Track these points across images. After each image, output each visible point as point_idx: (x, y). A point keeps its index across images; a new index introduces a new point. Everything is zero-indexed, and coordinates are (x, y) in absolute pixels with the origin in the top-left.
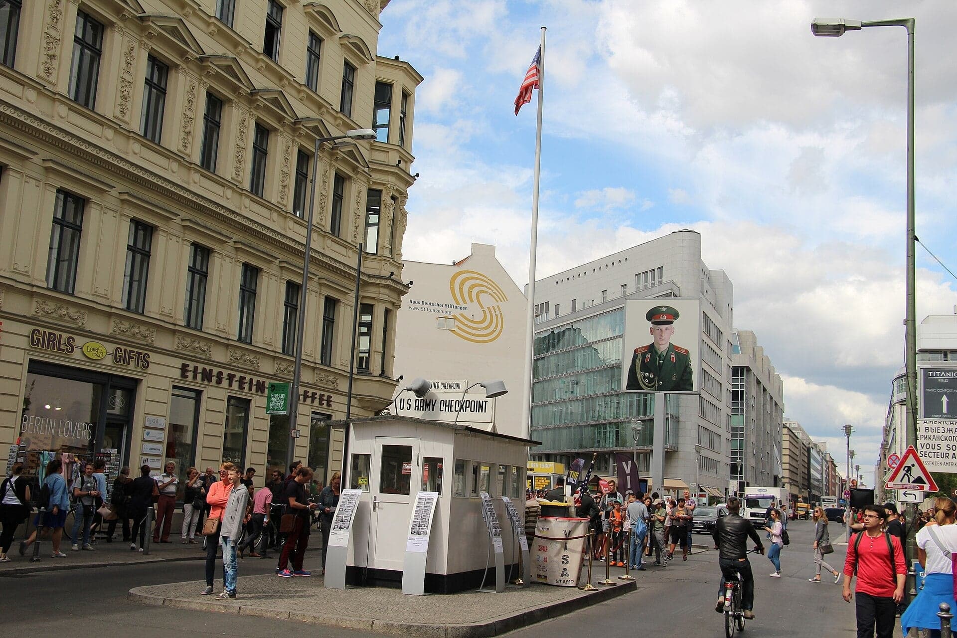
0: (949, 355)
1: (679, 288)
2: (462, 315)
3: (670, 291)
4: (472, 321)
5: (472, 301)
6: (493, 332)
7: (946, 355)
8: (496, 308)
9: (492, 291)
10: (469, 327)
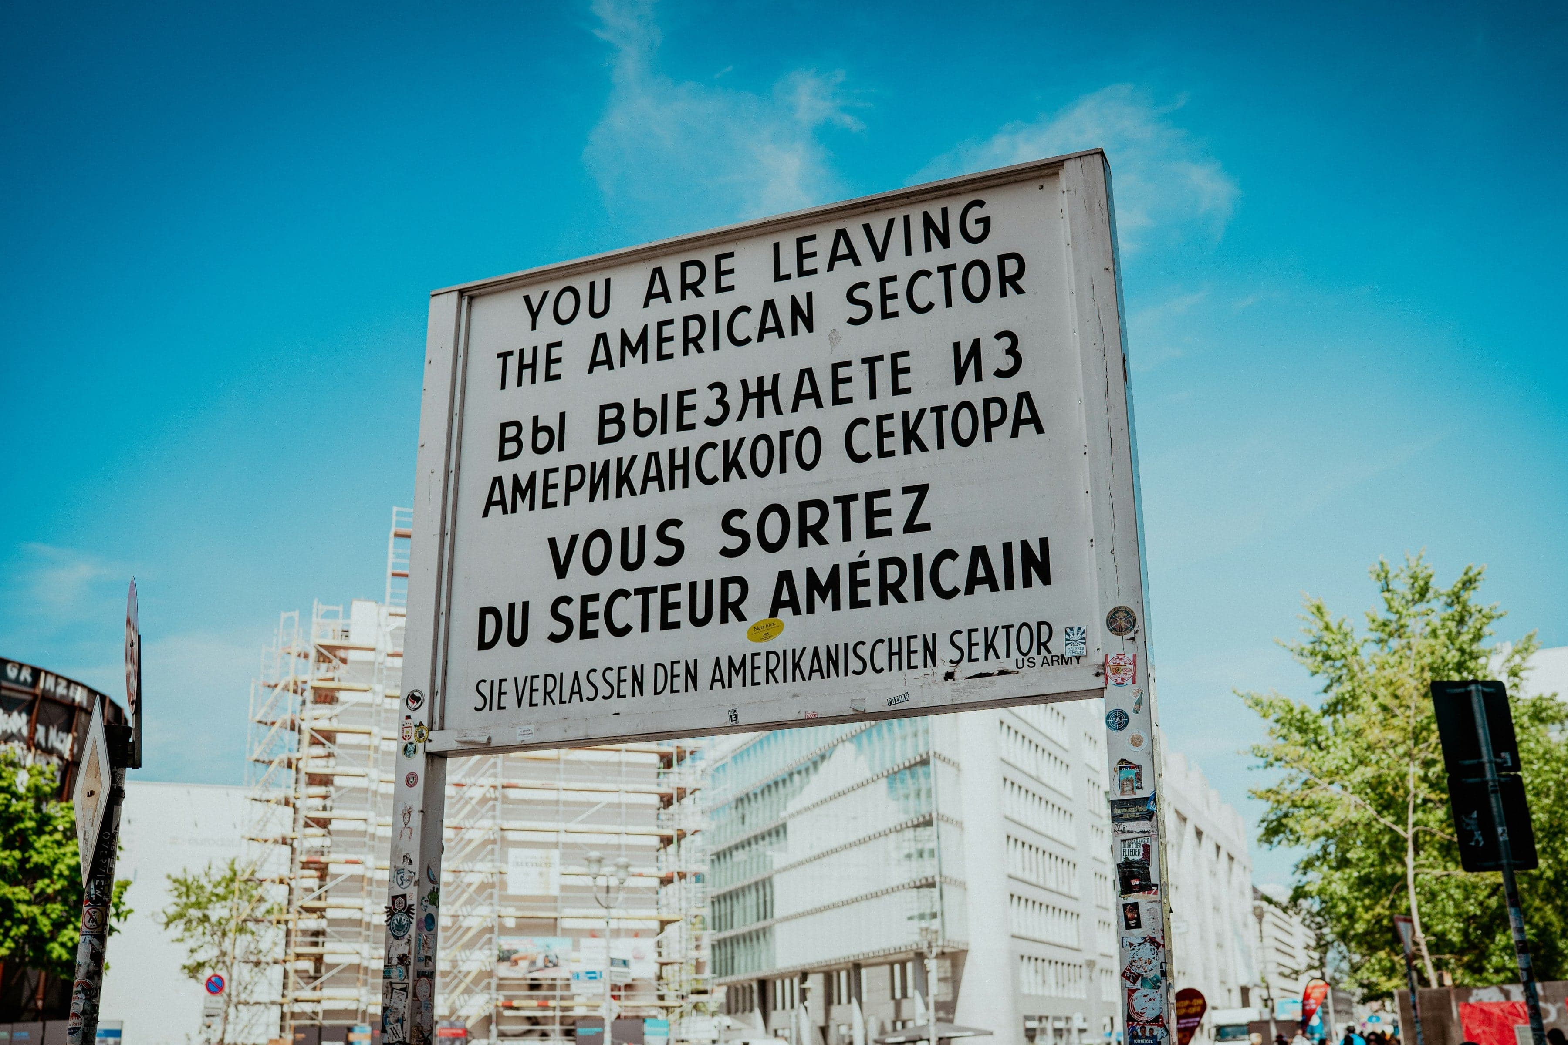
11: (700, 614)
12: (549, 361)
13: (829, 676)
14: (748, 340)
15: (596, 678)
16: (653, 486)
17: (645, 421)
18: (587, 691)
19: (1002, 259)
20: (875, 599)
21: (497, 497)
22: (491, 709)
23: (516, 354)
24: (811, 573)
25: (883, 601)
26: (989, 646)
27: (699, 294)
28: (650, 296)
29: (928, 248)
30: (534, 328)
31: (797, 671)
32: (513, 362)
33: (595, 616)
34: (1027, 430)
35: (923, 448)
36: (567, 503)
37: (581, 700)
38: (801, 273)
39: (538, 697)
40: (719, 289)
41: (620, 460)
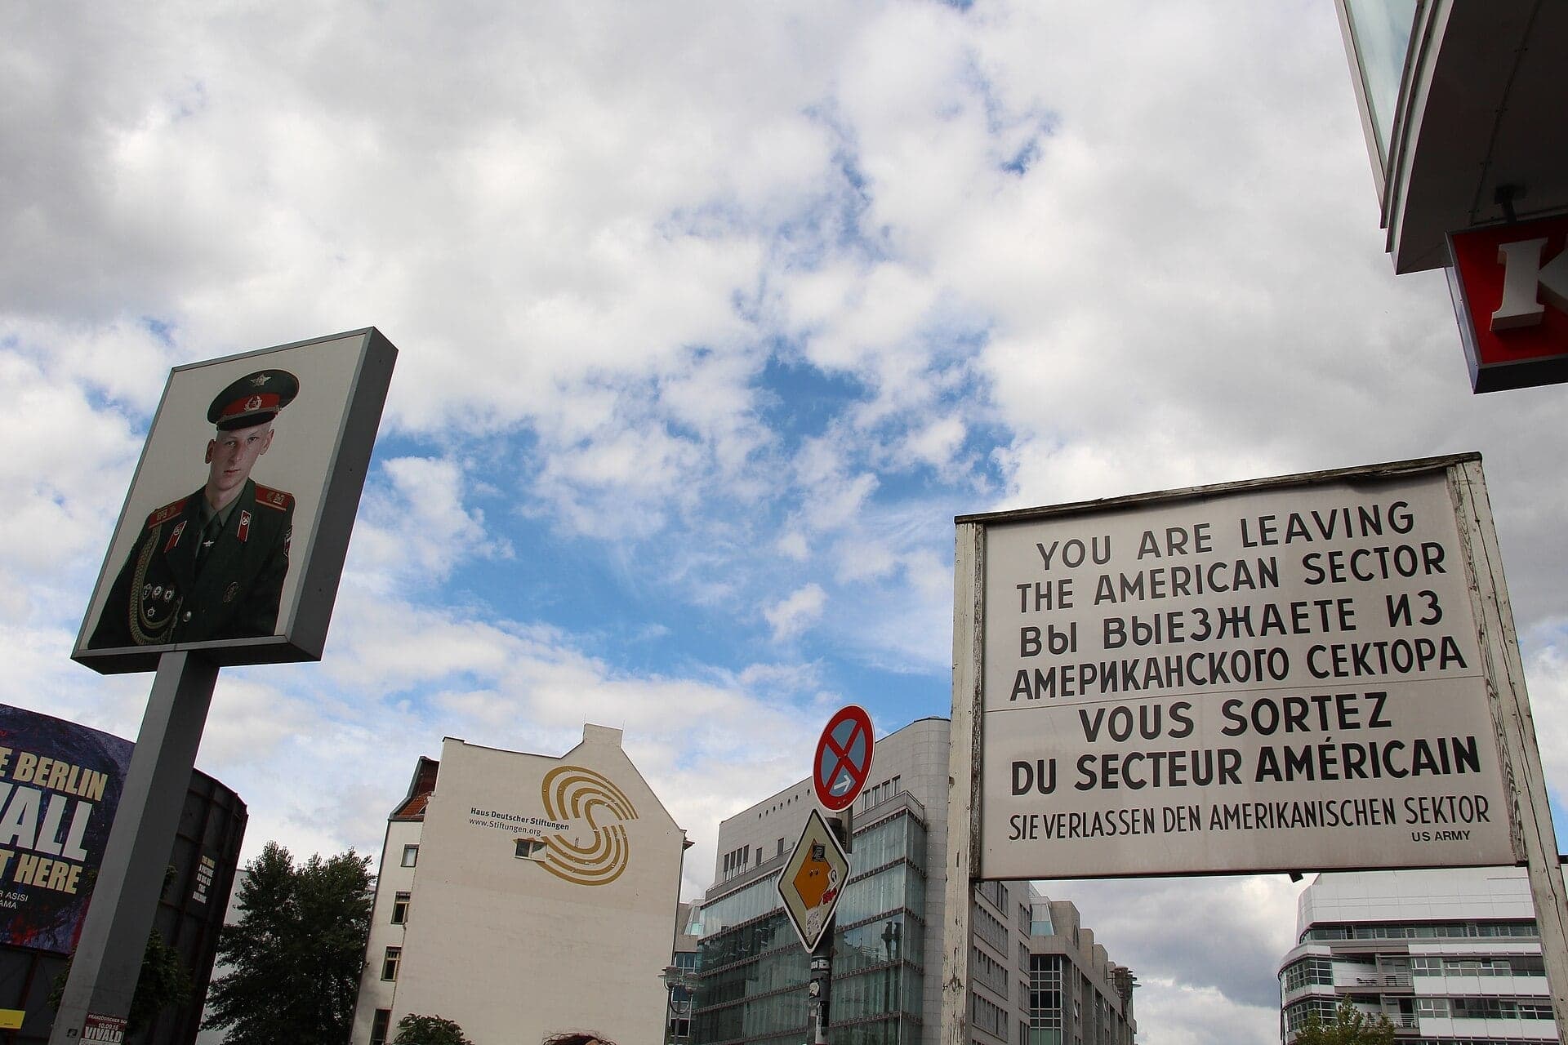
0: (1355, 933)
1: (923, 807)
2: (558, 837)
3: (904, 808)
4: (575, 849)
5: (577, 815)
6: (609, 868)
7: (1350, 931)
8: (618, 829)
9: (613, 801)
10: (570, 858)
11: (1203, 775)
12: (1062, 594)
13: (1308, 826)
14: (1226, 588)
15: (1114, 818)
16: (1153, 683)
17: (1142, 634)
18: (1107, 828)
19: (1425, 547)
20: (1342, 773)
21: (1022, 685)
22: (1024, 838)
23: (1034, 586)
24: (1287, 750)
25: (1349, 776)
26: (1437, 812)
27: (1183, 552)
28: (1143, 551)
29: (1365, 534)
30: (1047, 568)
31: (1282, 820)
32: (1031, 594)
33: (1115, 771)
34: (1452, 665)
35: (1370, 672)
36: (1082, 692)
37: (1102, 835)
38: (1265, 542)
39: (1065, 831)
40: (1199, 550)
41: (1124, 663)
